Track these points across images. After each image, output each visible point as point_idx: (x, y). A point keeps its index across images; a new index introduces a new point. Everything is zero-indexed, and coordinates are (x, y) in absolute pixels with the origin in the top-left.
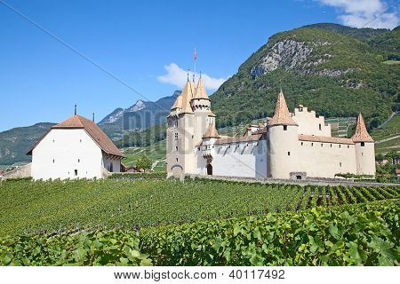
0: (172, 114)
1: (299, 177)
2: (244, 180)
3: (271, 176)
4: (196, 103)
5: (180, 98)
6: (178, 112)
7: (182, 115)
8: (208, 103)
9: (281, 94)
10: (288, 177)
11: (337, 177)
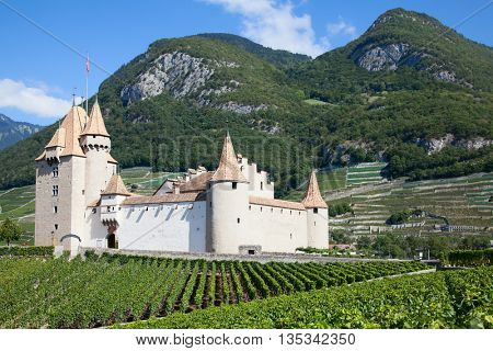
0: (49, 155)
1: (251, 252)
2: (180, 257)
3: (214, 250)
4: (90, 140)
5: (61, 131)
6: (59, 153)
7: (67, 158)
8: (107, 142)
9: (228, 138)
10: (236, 252)
11: (298, 252)
